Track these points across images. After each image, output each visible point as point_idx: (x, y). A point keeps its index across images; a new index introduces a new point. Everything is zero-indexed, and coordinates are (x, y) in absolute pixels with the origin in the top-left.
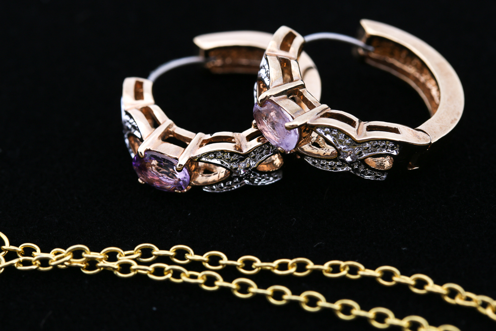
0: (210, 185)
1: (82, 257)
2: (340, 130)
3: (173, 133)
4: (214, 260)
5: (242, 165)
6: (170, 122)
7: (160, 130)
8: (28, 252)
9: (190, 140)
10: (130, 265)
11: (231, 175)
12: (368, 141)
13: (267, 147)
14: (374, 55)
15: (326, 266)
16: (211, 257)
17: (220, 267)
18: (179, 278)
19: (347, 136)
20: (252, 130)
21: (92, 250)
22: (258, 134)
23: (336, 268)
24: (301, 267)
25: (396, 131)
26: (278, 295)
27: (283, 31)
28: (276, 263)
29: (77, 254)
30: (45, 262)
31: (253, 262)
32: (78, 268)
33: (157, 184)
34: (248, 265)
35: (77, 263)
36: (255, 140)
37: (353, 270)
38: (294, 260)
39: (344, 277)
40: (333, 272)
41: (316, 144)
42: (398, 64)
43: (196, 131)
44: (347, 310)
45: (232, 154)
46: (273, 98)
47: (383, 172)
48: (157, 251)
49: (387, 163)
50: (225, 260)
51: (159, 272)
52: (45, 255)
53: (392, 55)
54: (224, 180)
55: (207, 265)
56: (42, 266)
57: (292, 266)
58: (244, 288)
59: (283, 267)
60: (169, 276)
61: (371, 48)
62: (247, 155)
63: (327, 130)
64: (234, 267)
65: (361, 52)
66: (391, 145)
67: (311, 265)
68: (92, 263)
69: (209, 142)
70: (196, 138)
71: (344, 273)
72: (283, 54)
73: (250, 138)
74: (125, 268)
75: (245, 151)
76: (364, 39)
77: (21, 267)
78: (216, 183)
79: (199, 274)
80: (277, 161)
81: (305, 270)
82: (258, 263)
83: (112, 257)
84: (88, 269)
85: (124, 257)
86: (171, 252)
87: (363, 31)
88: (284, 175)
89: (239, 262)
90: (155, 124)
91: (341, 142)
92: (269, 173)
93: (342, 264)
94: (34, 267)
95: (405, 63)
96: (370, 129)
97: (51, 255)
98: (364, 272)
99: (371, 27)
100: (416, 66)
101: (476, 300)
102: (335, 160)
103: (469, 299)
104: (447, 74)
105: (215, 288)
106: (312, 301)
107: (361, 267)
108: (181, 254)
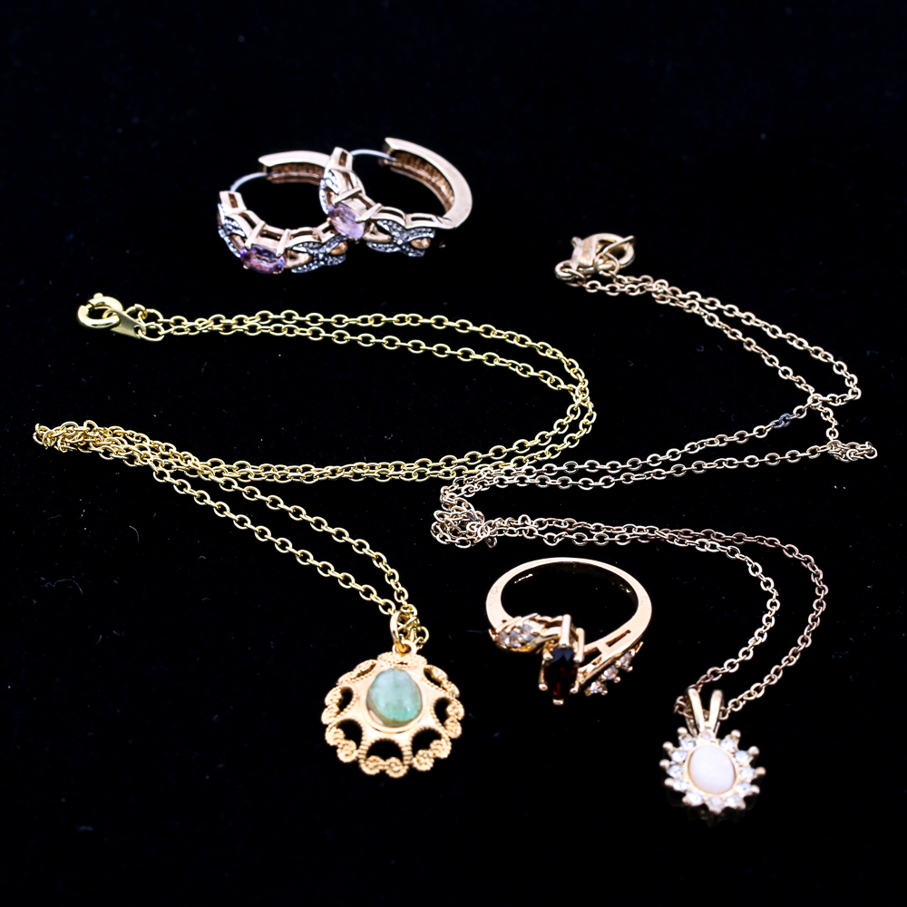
0: (295, 267)
1: (220, 323)
2: (394, 222)
3: (266, 231)
4: (314, 320)
5: (321, 250)
6: (262, 223)
7: (257, 229)
8: (178, 322)
9: (281, 236)
10: (255, 327)
11: (313, 258)
12: (414, 229)
13: (338, 237)
14: (394, 164)
15: (395, 318)
16: (311, 317)
17: (319, 324)
18: (293, 333)
19: (399, 225)
20: (326, 225)
21: (227, 318)
22: (332, 228)
23: (402, 320)
24: (377, 320)
25: (430, 220)
26: (366, 340)
27: (338, 151)
28: (359, 318)
29: (217, 321)
30: (193, 329)
31: (342, 319)
32: (218, 331)
33: (258, 268)
34: (339, 321)
35: (216, 327)
36: (329, 233)
37: (415, 320)
38: (373, 316)
39: (408, 325)
40: (400, 322)
41: (373, 233)
42: (413, 169)
43: (284, 228)
44: (416, 347)
45: (314, 243)
46: (343, 202)
47: (421, 250)
48: (272, 316)
49: (425, 243)
50: (322, 319)
51: (278, 330)
52: (191, 324)
53: (408, 163)
54: (307, 264)
55: (309, 323)
56: (191, 331)
57: (371, 320)
58: (341, 337)
59: (365, 321)
60: (285, 333)
61: (394, 159)
62: (325, 243)
63: (385, 222)
64: (329, 323)
65: (386, 162)
66: (430, 230)
67: (384, 318)
68: (228, 328)
69: (295, 236)
70: (286, 233)
71: (408, 322)
72: (341, 168)
73: (325, 231)
74: (253, 329)
75: (324, 241)
76: (389, 152)
77: (176, 333)
78: (301, 265)
79: (307, 330)
80: (343, 246)
81: (380, 322)
82: (346, 319)
83: (240, 322)
84: (224, 331)
85: (249, 321)
86: (282, 316)
87: (388, 146)
88: (347, 257)
89: (332, 319)
90: (253, 225)
91: (394, 230)
92: (337, 256)
93: (407, 316)
94: (186, 333)
95: (419, 168)
96: (414, 219)
97: (196, 323)
98: (422, 320)
99: (394, 144)
100: (427, 171)
101: (505, 335)
102: (390, 243)
103: (499, 334)
104: (455, 176)
105: (320, 338)
106: (392, 343)
107: (420, 317)
108: (289, 317)
